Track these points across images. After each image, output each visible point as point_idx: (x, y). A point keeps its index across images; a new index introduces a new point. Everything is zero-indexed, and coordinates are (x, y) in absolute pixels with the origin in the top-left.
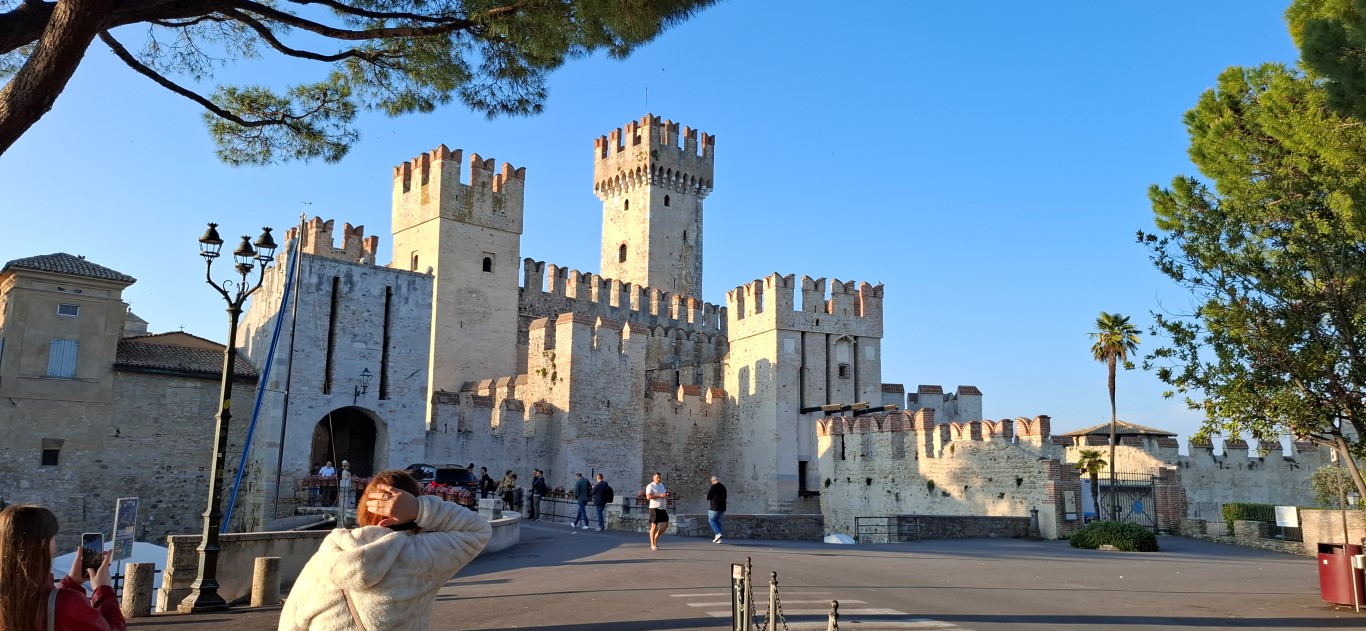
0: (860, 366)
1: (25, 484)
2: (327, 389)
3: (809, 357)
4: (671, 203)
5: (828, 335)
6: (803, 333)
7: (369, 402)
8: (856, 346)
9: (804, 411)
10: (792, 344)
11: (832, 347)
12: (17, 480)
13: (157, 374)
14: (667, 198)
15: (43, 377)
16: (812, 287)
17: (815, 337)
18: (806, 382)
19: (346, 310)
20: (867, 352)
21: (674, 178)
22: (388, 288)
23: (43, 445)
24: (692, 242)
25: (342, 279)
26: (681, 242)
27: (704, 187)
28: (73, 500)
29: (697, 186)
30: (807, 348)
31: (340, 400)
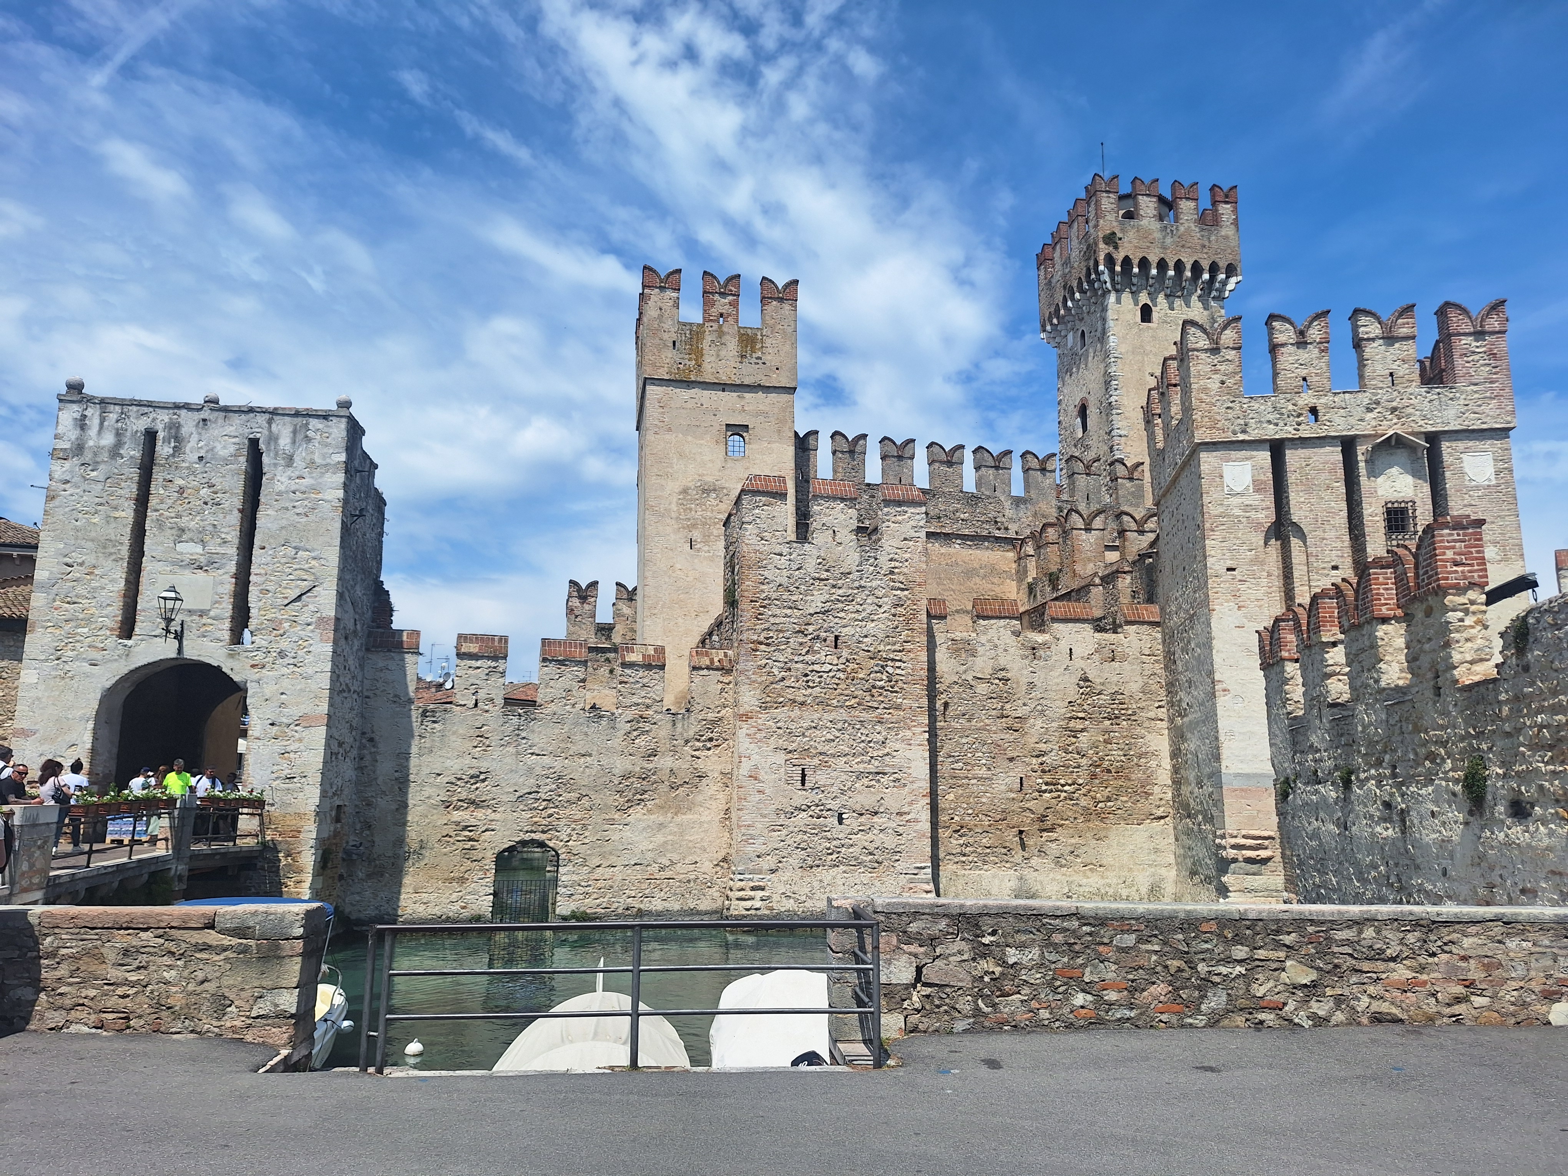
2: (127, 628)
3: (1296, 498)
4: (1155, 315)
5: (1347, 441)
6: (1275, 441)
8: (1433, 456)
10: (1241, 473)
11: (1363, 469)
14: (1146, 309)
17: (1312, 448)
19: (165, 488)
21: (1154, 272)
22: (254, 443)
25: (161, 435)
29: (1206, 276)
30: (1292, 478)
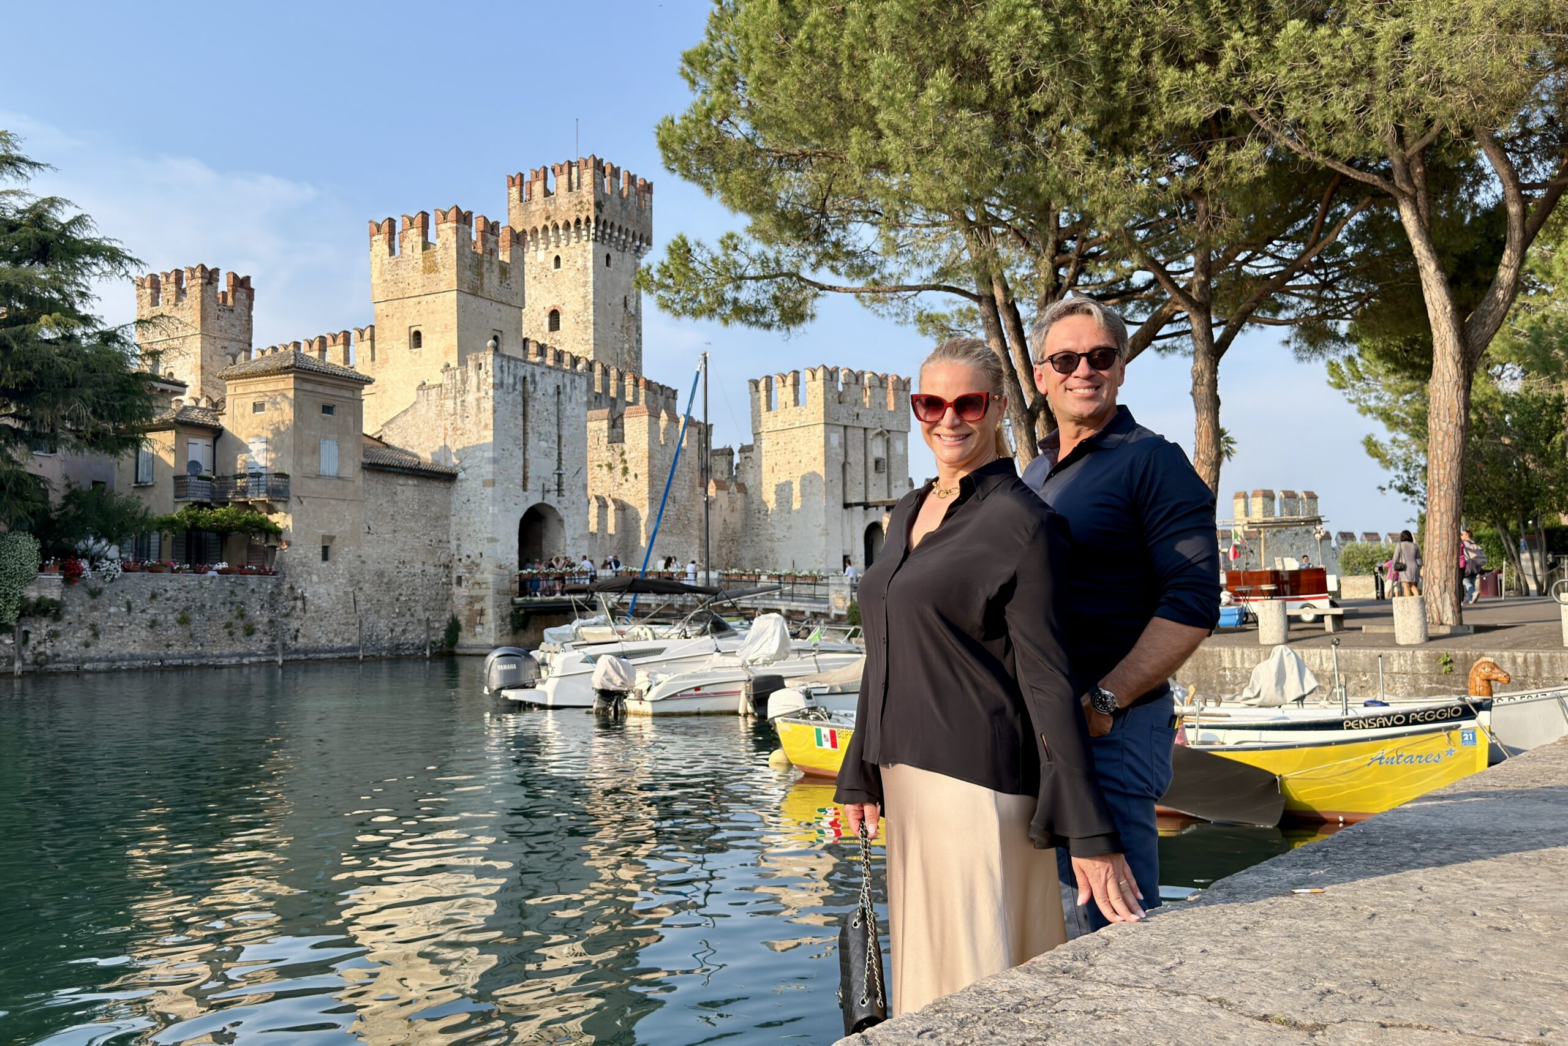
0: (892, 461)
1: (315, 578)
2: (525, 487)
3: (850, 452)
4: (612, 262)
5: (865, 429)
6: (845, 427)
7: (552, 499)
8: (888, 441)
9: (846, 506)
10: (836, 439)
11: (869, 442)
12: (310, 574)
13: (390, 472)
14: (608, 257)
15: (318, 476)
16: (853, 380)
17: (855, 431)
18: (848, 478)
19: (532, 410)
20: (898, 446)
21: (616, 234)
22: (558, 387)
23: (323, 541)
24: (631, 309)
25: (529, 379)
26: (622, 309)
27: (644, 245)
28: (346, 593)
29: (638, 243)
30: (849, 443)
31: (535, 499)
